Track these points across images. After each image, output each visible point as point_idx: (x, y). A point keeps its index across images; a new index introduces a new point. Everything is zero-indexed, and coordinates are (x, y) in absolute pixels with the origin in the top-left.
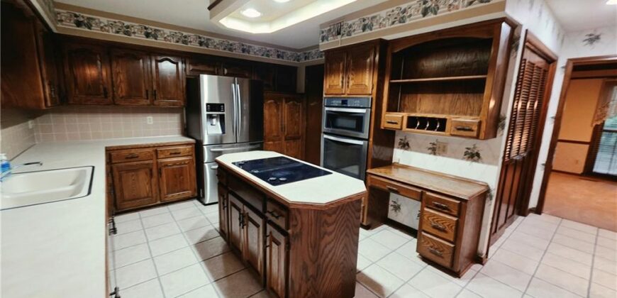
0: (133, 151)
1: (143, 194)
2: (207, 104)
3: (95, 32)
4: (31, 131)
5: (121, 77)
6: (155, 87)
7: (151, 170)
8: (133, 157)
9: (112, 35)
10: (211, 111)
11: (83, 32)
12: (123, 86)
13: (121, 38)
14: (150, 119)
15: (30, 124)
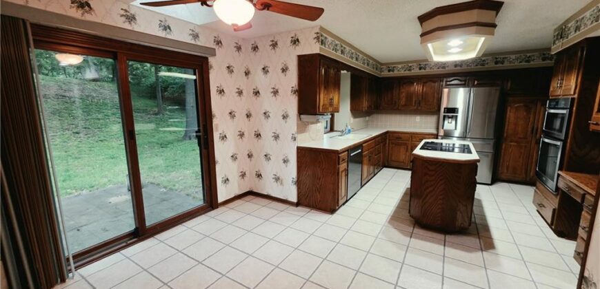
0: (400, 135)
1: (401, 160)
2: (445, 108)
3: (396, 73)
4: (368, 121)
5: (404, 94)
6: (420, 99)
7: (407, 147)
8: (399, 138)
9: (403, 73)
10: (447, 113)
11: (391, 74)
12: (404, 99)
13: (407, 73)
14: (418, 118)
15: (367, 118)
